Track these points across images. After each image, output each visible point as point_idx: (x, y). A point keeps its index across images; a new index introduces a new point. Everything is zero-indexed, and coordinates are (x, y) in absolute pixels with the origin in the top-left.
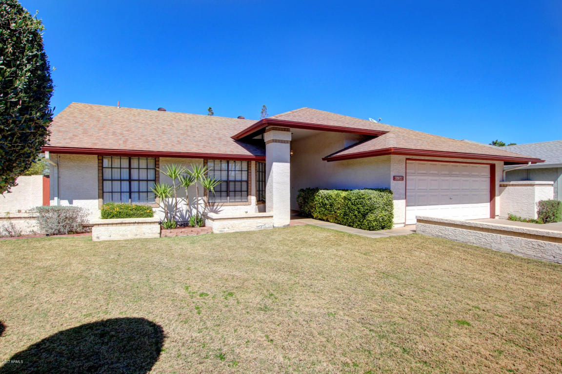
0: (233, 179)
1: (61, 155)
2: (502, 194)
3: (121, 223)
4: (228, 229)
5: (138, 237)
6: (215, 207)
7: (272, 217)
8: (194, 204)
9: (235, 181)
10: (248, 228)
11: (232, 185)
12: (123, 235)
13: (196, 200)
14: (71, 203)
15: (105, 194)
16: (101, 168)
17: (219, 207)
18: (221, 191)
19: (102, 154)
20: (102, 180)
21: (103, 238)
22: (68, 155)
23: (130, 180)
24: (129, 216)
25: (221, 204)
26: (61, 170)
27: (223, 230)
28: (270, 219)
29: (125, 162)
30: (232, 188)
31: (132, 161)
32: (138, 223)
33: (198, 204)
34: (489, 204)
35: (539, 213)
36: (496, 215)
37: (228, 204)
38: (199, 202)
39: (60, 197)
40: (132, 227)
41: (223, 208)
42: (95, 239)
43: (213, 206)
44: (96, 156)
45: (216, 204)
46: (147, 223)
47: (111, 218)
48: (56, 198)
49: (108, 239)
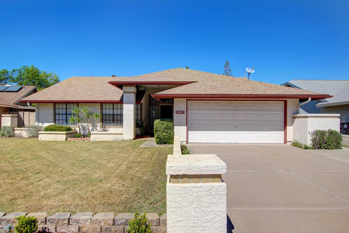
0: (116, 114)
1: (40, 103)
2: (294, 124)
3: (50, 134)
4: (97, 139)
5: (56, 140)
6: (106, 128)
7: (123, 134)
8: (95, 126)
9: (117, 115)
10: (108, 139)
11: (115, 117)
12: (50, 139)
13: (96, 124)
14: (43, 124)
15: (56, 121)
16: (55, 109)
17: (108, 128)
18: (109, 120)
19: (55, 103)
20: (55, 114)
21: (43, 139)
22: (42, 104)
23: (66, 114)
24: (55, 130)
25: (109, 127)
26: (40, 110)
27: (95, 139)
28: (121, 135)
29: (64, 106)
30: (115, 118)
31: (67, 105)
32: (57, 134)
33: (97, 126)
34: (283, 132)
35: (313, 140)
36: (287, 141)
37: (113, 127)
38: (98, 126)
39: (39, 122)
40: (54, 135)
41: (110, 129)
42: (39, 140)
43: (105, 127)
44: (52, 104)
45: (106, 127)
46: (60, 134)
47: (47, 131)
48: (37, 122)
49: (45, 140)
